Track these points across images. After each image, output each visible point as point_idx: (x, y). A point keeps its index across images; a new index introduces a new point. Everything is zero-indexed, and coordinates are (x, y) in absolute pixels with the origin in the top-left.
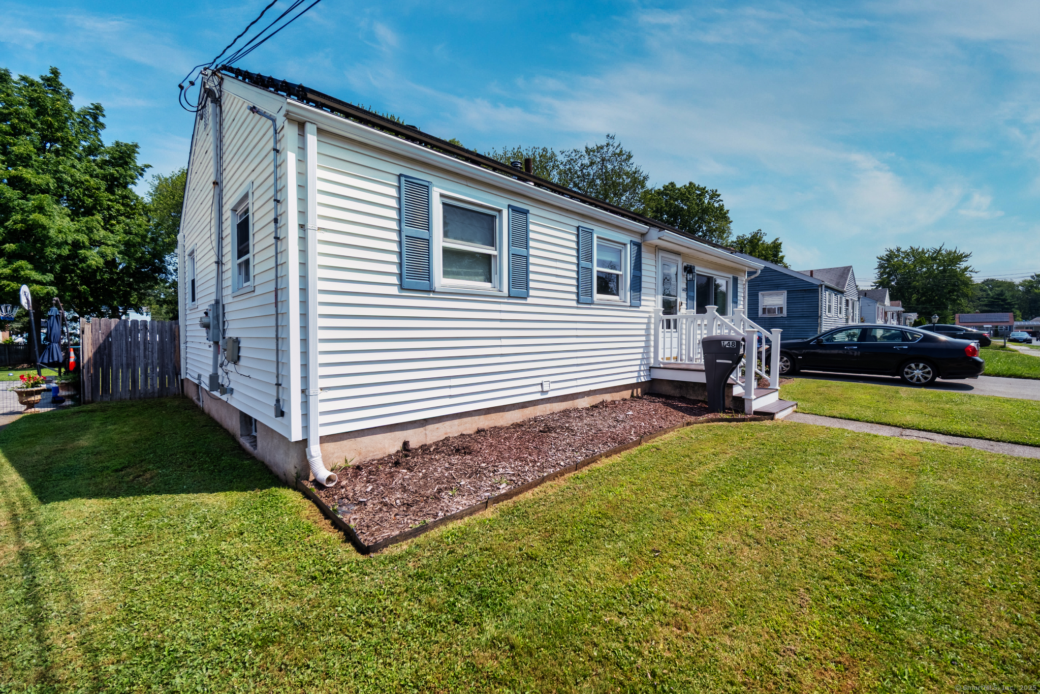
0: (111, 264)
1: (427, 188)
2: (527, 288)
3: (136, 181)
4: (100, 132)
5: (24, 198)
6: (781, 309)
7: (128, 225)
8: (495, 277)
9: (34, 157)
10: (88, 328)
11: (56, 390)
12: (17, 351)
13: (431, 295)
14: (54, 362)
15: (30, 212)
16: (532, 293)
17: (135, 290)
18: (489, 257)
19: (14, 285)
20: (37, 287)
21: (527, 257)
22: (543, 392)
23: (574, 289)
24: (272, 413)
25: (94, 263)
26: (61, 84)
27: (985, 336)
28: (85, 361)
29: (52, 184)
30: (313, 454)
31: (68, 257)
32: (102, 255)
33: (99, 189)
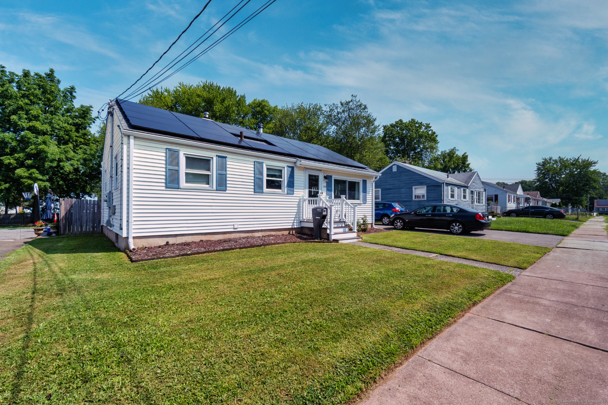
0: (76, 170)
1: (177, 152)
2: (226, 187)
3: (91, 125)
4: (73, 100)
5: (37, 138)
6: (423, 196)
7: (85, 149)
8: (211, 183)
9: (41, 115)
10: (63, 203)
11: (49, 229)
12: (27, 217)
13: (179, 190)
14: (48, 219)
15: (40, 144)
16: (228, 188)
17: (89, 184)
18: (208, 175)
19: (30, 182)
20: (40, 182)
21: (226, 175)
22: (234, 228)
23: (253, 187)
24: (119, 229)
25: (68, 169)
26: (55, 77)
27: (561, 212)
28: (62, 217)
29: (49, 129)
30: (130, 241)
31: (56, 167)
32: (72, 165)
33: (71, 131)
